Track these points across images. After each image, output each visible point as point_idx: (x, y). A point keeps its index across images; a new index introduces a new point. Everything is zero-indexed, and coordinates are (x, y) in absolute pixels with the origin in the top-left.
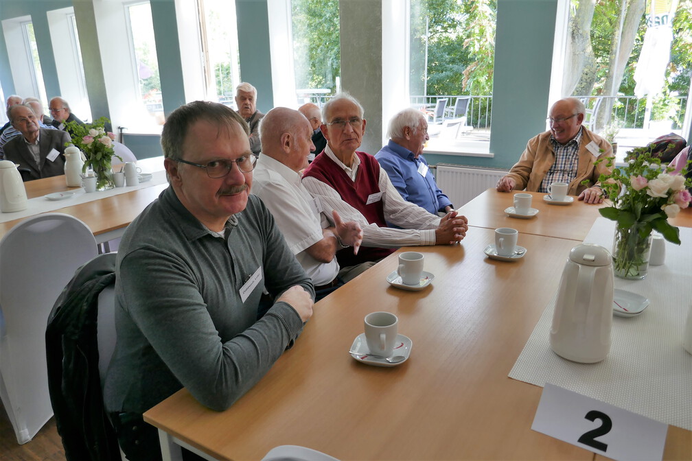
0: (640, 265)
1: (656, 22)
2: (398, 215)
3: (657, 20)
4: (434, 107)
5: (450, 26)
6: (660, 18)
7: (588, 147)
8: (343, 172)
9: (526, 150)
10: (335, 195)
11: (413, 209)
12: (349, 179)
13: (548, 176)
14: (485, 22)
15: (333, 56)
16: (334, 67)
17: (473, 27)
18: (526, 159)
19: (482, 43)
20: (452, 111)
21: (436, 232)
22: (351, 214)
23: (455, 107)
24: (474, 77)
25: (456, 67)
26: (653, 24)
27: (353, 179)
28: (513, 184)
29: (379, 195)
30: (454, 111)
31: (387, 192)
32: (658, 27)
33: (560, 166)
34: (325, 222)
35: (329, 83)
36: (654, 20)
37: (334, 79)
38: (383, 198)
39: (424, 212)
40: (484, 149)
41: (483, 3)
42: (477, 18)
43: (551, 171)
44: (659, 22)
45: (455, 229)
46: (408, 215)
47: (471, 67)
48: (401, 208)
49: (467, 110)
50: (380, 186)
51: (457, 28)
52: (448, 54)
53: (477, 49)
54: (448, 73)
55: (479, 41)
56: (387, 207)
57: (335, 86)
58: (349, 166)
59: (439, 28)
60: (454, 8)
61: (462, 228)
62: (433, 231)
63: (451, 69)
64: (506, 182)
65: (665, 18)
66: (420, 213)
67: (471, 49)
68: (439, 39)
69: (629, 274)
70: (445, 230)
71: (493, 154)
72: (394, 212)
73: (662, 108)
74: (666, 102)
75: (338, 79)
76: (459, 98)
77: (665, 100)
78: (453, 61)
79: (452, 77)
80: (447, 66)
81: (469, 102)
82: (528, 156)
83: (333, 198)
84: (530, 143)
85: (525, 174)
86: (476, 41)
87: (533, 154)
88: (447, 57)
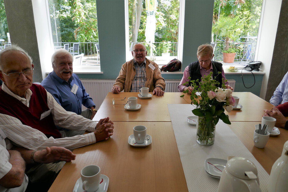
0: (213, 137)
1: (150, 14)
2: (64, 122)
3: (150, 13)
4: (63, 48)
5: (63, 11)
6: (151, 12)
7: (149, 66)
8: (20, 102)
9: (121, 70)
10: (16, 122)
11: (75, 117)
12: (25, 106)
13: (134, 81)
14: (80, 10)
15: (4, 22)
16: (5, 28)
17: (75, 12)
18: (122, 74)
19: (80, 19)
20: (72, 49)
21: (96, 134)
22: (32, 134)
23: (73, 48)
24: (79, 34)
25: (69, 29)
26: (149, 15)
27: (28, 106)
28: (119, 89)
29: (49, 111)
30: (73, 50)
31: (55, 108)
32: (151, 16)
33: (139, 75)
34: (9, 145)
35: (4, 36)
36: (149, 13)
37: (6, 34)
38: (52, 112)
39: (82, 118)
40: (97, 70)
41: (78, 1)
42: (77, 8)
43: (136, 79)
44: (151, 14)
45: (107, 130)
46: (71, 121)
47: (77, 29)
48: (66, 117)
49: (79, 49)
50: (49, 105)
51: (67, 12)
52: (64, 24)
53: (79, 21)
54: (66, 32)
55: (79, 18)
56: (56, 118)
57: (7, 38)
58: (24, 96)
59: (58, 12)
60: (64, 3)
61: (111, 128)
62: (93, 134)
63: (67, 30)
64: (115, 89)
65: (153, 12)
66: (80, 119)
67: (76, 22)
68: (59, 16)
69: (208, 143)
70: (101, 132)
71: (103, 72)
72: (61, 120)
73: (166, 48)
74: (167, 45)
75: (8, 34)
76: (74, 43)
77: (166, 45)
78: (67, 27)
79: (67, 34)
80: (65, 29)
81: (79, 44)
82: (123, 73)
83: (14, 125)
84: (123, 66)
85: (123, 81)
86: (78, 19)
87: (125, 71)
88: (64, 25)
